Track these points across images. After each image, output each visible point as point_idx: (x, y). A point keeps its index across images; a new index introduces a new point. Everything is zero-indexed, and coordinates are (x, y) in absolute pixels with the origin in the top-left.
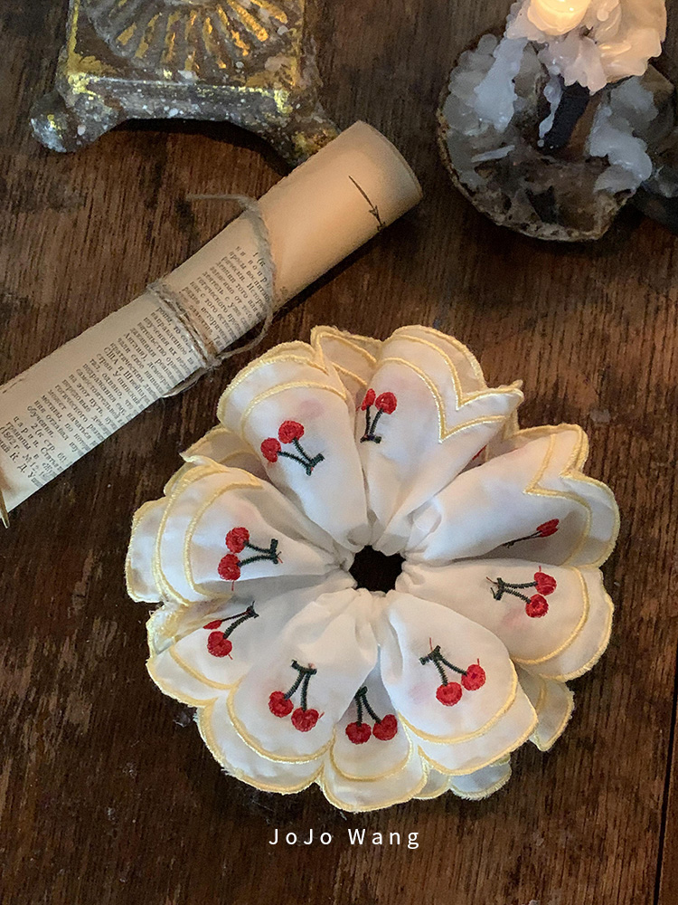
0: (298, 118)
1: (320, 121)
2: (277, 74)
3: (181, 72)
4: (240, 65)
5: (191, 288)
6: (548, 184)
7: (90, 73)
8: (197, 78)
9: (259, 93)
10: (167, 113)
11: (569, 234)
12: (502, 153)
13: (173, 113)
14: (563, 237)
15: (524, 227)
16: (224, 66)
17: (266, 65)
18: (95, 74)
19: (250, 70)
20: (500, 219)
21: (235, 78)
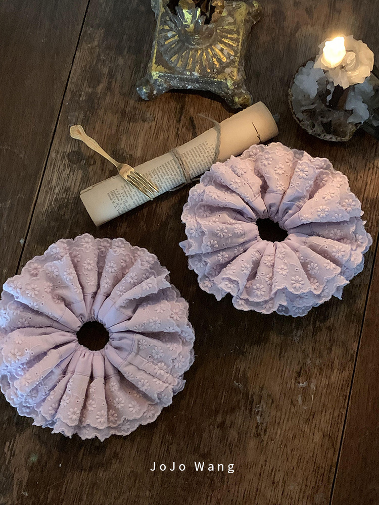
0: (236, 91)
1: (244, 92)
2: (229, 74)
3: (194, 73)
4: (215, 70)
5: (186, 153)
6: (329, 119)
7: (160, 72)
8: (199, 75)
9: (222, 81)
10: (187, 87)
11: (336, 139)
12: (312, 107)
13: (189, 87)
14: (334, 140)
15: (319, 135)
16: (209, 71)
17: (225, 71)
18: (161, 72)
19: (219, 73)
20: (310, 132)
21: (213, 75)
